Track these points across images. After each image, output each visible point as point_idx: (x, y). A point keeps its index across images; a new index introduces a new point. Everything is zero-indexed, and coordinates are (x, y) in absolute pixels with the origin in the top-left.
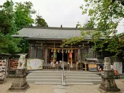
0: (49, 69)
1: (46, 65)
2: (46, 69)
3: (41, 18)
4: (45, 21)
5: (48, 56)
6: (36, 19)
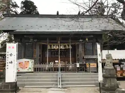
0: (42, 71)
1: (39, 66)
2: (38, 71)
4: (34, 3)
5: (40, 55)
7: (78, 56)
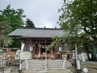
2: (35, 59)
3: (30, 20)
6: (26, 21)
7: (56, 50)
